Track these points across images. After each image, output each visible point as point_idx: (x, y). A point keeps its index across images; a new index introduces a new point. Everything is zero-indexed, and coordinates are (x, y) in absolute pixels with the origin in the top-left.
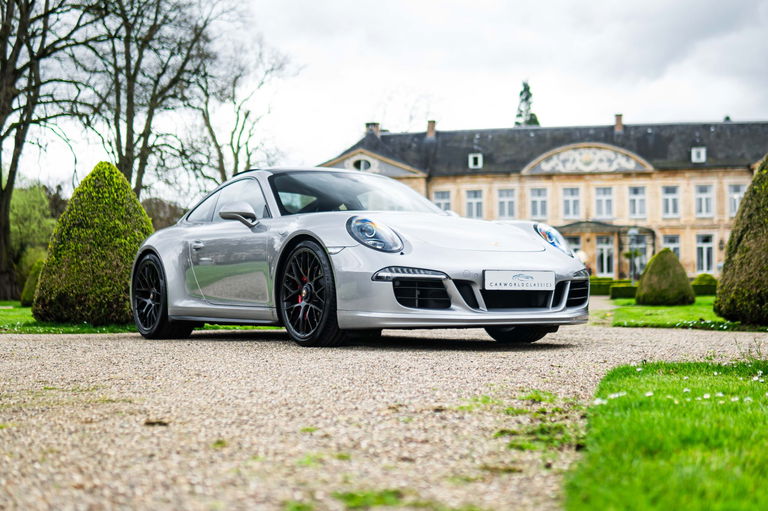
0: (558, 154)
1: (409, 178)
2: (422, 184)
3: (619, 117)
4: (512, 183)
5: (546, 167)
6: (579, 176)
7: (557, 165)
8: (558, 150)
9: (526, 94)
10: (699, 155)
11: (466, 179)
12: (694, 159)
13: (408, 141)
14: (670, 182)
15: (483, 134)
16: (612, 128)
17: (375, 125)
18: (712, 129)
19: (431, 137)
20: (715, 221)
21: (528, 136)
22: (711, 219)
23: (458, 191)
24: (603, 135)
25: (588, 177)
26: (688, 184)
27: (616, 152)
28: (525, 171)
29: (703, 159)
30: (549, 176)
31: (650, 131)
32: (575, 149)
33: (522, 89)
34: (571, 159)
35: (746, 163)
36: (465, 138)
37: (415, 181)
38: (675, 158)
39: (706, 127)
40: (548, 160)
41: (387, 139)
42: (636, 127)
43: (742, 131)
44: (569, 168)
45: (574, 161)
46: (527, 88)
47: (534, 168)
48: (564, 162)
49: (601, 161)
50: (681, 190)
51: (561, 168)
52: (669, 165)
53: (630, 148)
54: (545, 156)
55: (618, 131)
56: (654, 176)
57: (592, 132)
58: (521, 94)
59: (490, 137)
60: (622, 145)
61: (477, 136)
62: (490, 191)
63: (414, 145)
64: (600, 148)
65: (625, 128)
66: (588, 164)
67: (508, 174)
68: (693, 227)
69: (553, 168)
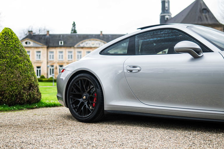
0: (85, 42)
1: (42, 47)
2: (45, 49)
3: (101, 32)
4: (72, 50)
5: (82, 45)
6: (91, 48)
7: (84, 45)
8: (85, 40)
9: (74, 25)
11: (59, 48)
13: (41, 37)
15: (63, 35)
16: (99, 35)
17: (31, 31)
19: (48, 35)
21: (76, 36)
23: (56, 52)
24: (97, 37)
25: (93, 49)
27: (101, 42)
28: (76, 46)
30: (82, 48)
31: (110, 36)
32: (90, 40)
33: (73, 23)
34: (88, 43)
36: (58, 36)
37: (44, 49)
40: (82, 43)
41: (35, 36)
42: (106, 35)
44: (88, 46)
45: (89, 44)
46: (74, 23)
47: (78, 45)
48: (87, 44)
49: (97, 44)
51: (86, 46)
53: (105, 41)
54: (81, 42)
55: (101, 36)
57: (94, 36)
58: (73, 24)
59: (65, 36)
60: (102, 40)
61: (61, 36)
62: (65, 52)
63: (43, 38)
64: (96, 40)
65: (103, 35)
66: (93, 44)
67: (70, 47)
69: (83, 46)
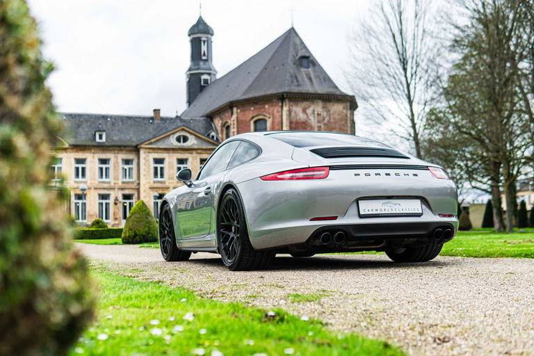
10: (101, 137)
12: (98, 139)
14: (80, 155)
18: (109, 119)
20: (112, 184)
22: (109, 183)
26: (93, 157)
29: (104, 139)
31: (65, 118)
35: (135, 144)
38: (83, 137)
39: (104, 117)
43: (129, 122)
50: (88, 162)
52: (80, 143)
56: (68, 150)
68: (96, 189)
